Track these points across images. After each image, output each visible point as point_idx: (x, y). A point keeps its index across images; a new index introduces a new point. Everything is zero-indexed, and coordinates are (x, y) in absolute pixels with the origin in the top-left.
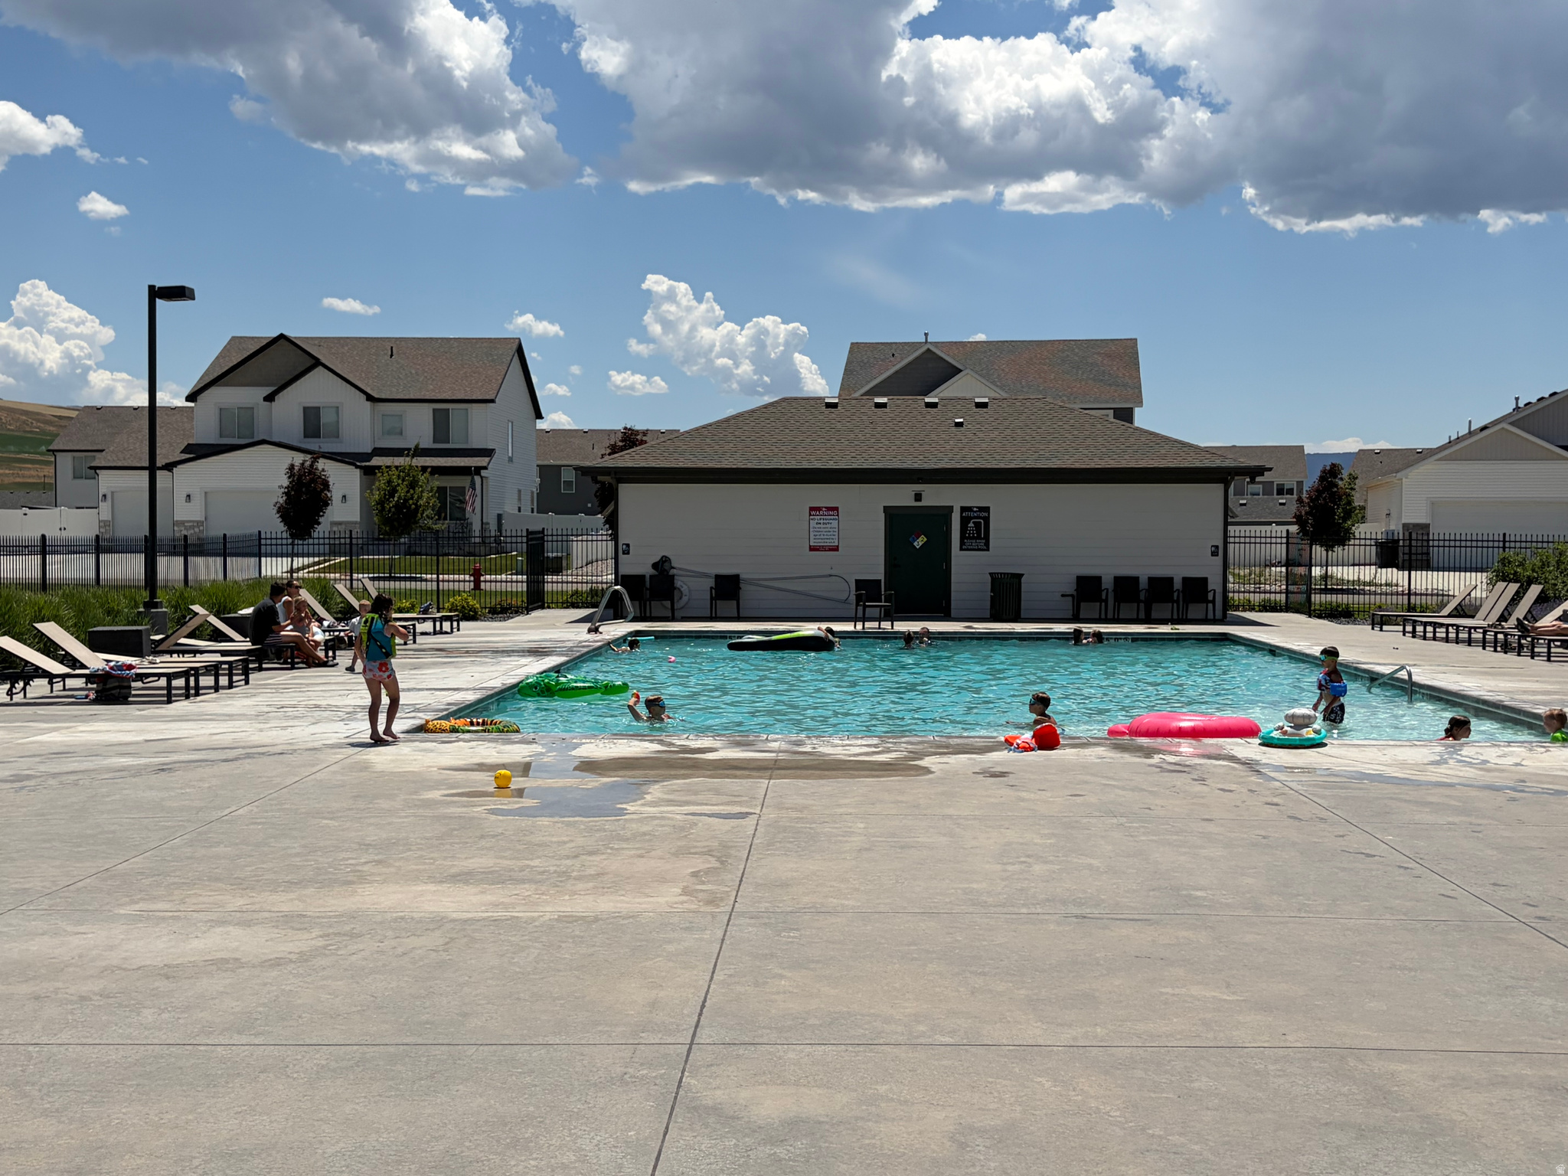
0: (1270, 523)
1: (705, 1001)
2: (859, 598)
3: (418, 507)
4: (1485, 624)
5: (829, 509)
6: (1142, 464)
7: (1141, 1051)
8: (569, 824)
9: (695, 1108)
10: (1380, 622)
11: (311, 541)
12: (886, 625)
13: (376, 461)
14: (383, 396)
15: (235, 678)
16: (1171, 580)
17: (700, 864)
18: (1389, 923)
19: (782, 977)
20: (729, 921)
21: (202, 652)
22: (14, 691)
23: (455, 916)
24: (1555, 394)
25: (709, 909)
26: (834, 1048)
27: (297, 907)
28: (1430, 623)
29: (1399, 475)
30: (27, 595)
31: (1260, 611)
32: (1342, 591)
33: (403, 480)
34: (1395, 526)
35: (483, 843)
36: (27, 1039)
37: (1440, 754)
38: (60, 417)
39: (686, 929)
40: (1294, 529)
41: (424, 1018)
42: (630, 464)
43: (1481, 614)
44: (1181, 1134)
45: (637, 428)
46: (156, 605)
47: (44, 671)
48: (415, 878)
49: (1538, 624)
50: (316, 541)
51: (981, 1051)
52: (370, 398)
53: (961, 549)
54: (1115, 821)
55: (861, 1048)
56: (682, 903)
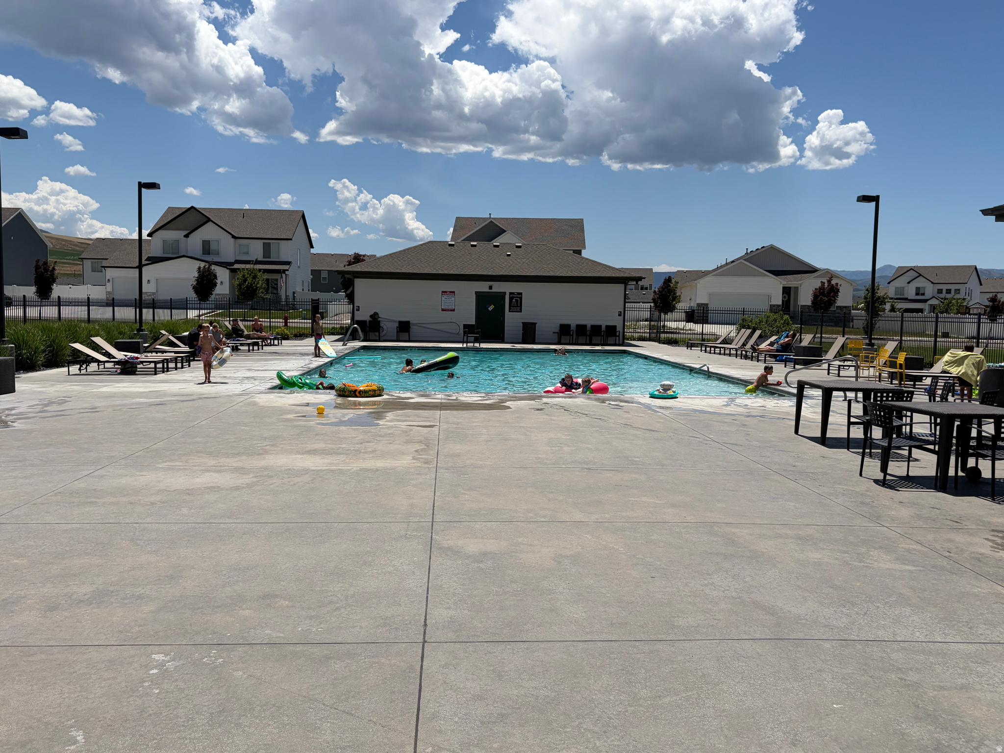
0: (639, 302)
1: (434, 504)
2: (465, 333)
3: (257, 288)
4: (737, 347)
5: (451, 292)
6: (590, 275)
7: (626, 524)
8: (354, 429)
9: (441, 548)
10: (690, 345)
11: (208, 302)
12: (477, 345)
13: (236, 266)
14: (240, 236)
15: (184, 364)
16: (601, 326)
17: (418, 447)
18: (719, 472)
19: (465, 494)
20: (436, 470)
21: (166, 352)
22: (82, 368)
23: (313, 468)
24: (764, 247)
25: (426, 466)
26: (495, 523)
27: (240, 464)
28: (713, 347)
29: (696, 282)
30: (83, 325)
31: (638, 341)
32: (671, 333)
33: (250, 275)
34: (693, 304)
35: (317, 437)
36: (132, 520)
37: (727, 402)
38: (81, 243)
39: (418, 474)
40: (652, 304)
41: (312, 511)
42: (359, 270)
43: (735, 343)
44: (650, 558)
45: (361, 253)
46: (142, 330)
47: (97, 359)
48: (291, 452)
49: (759, 347)
50: (211, 302)
51: (558, 524)
52: (233, 237)
53: (509, 311)
54: (594, 429)
55: (507, 523)
56: (414, 463)
